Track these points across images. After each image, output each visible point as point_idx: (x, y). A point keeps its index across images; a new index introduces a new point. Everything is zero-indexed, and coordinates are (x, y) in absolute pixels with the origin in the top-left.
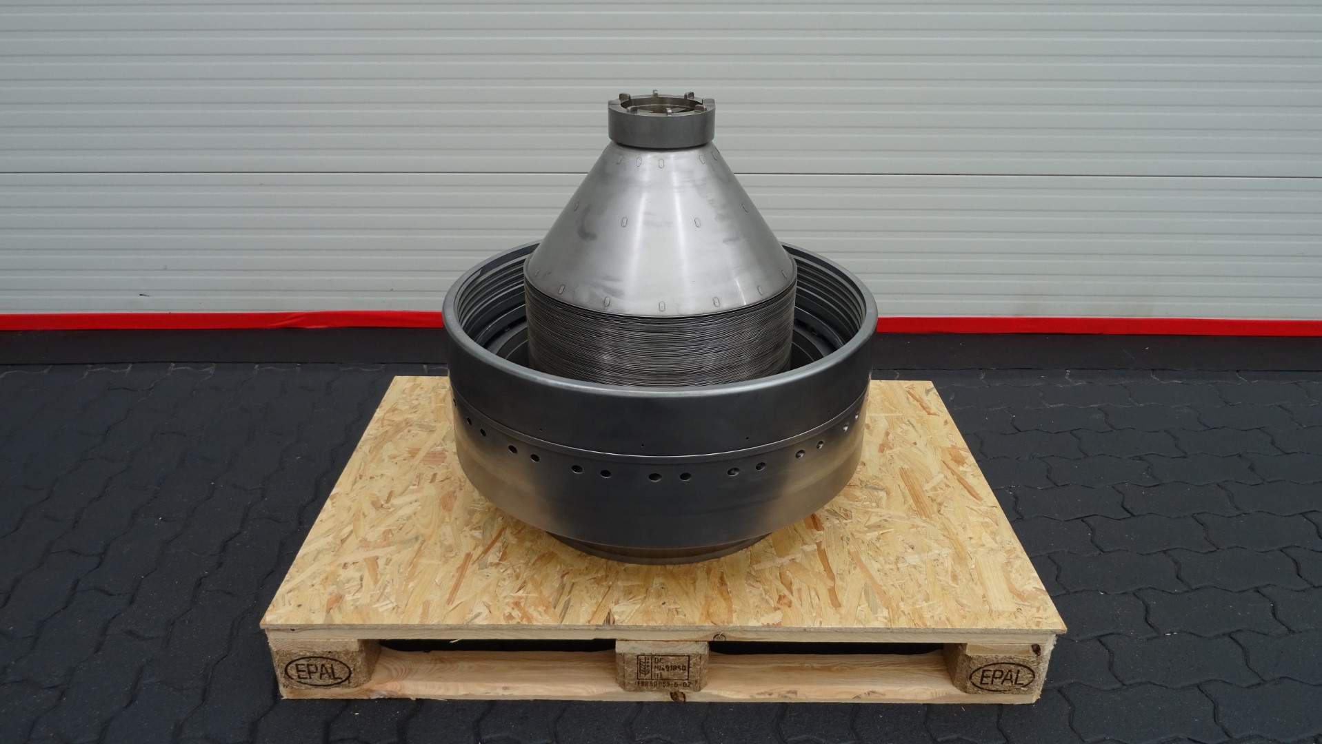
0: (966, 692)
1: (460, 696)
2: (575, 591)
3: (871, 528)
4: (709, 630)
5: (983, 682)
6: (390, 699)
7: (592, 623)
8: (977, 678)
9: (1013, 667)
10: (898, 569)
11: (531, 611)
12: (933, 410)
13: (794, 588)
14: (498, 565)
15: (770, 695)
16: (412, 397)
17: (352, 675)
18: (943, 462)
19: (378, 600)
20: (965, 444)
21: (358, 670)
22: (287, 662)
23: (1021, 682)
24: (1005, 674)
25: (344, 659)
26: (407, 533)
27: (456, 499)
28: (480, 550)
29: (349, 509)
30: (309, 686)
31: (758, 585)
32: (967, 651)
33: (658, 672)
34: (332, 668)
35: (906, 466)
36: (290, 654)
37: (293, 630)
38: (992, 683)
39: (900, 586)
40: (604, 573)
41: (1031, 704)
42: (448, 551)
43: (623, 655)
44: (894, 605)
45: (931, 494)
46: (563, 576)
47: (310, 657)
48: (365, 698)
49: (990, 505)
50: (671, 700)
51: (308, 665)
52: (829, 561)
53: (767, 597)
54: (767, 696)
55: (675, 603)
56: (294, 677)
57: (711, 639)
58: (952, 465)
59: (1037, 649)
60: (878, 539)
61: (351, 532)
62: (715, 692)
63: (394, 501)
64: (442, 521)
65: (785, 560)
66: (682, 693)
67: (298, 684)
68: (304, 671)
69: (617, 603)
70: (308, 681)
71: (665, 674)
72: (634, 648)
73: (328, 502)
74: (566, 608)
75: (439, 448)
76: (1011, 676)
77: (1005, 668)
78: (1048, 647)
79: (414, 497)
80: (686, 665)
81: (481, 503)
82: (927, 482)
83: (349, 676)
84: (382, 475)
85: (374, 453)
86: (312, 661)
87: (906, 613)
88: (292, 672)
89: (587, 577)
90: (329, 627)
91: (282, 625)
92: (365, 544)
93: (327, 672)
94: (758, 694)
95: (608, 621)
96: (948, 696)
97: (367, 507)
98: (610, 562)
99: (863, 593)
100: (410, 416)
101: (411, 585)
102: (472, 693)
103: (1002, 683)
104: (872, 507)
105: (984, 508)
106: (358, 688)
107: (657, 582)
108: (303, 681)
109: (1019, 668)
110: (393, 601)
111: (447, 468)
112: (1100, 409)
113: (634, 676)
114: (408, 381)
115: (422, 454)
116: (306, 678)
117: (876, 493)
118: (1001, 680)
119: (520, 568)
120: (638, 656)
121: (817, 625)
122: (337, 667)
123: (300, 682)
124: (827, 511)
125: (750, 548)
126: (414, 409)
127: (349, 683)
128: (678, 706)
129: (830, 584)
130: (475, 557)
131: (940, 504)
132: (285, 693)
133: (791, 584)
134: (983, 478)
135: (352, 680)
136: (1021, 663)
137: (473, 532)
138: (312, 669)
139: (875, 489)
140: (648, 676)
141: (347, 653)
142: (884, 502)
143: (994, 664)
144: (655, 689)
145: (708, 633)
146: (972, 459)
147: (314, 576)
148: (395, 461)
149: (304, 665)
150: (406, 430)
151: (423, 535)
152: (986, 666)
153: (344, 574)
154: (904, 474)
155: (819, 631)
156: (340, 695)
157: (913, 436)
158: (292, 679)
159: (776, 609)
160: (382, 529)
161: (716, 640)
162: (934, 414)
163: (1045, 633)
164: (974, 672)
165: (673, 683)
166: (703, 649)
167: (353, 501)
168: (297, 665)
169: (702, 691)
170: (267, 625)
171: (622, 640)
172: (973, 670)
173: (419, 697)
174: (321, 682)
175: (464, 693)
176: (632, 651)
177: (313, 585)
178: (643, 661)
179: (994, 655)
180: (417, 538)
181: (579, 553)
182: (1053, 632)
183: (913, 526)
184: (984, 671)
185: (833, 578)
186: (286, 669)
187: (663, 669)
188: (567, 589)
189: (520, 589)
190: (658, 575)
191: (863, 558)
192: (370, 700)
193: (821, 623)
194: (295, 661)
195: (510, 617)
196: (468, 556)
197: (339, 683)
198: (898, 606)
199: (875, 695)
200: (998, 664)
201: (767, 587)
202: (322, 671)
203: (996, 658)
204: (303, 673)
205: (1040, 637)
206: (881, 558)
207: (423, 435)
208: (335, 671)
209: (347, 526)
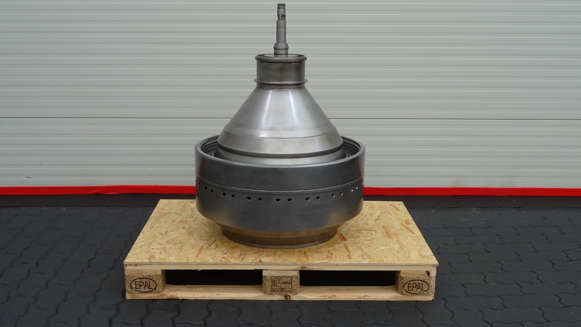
0: (403, 295)
1: (199, 297)
2: (246, 255)
3: (366, 240)
4: (299, 265)
5: (409, 289)
6: (171, 299)
7: (254, 262)
8: (406, 287)
9: (420, 282)
10: (376, 250)
11: (229, 259)
12: (401, 209)
13: (333, 254)
14: (215, 249)
15: (325, 297)
16: (170, 206)
17: (157, 287)
18: (402, 224)
19: (169, 257)
20: (412, 218)
21: (160, 285)
22: (132, 281)
23: (424, 289)
24: (417, 285)
25: (155, 279)
26: (176, 241)
27: (194, 233)
28: (207, 245)
29: (150, 235)
30: (139, 293)
31: (318, 254)
32: (401, 274)
33: (279, 285)
34: (149, 283)
35: (385, 225)
36: (133, 276)
37: (136, 265)
38: (413, 290)
39: (376, 254)
40: (257, 251)
41: (430, 301)
42: (193, 246)
43: (265, 277)
44: (372, 258)
45: (394, 232)
46: (241, 252)
47: (142, 278)
48: (161, 298)
49: (417, 234)
50: (285, 299)
51: (140, 282)
52: (349, 249)
53: (323, 257)
54: (323, 297)
55: (286, 258)
56: (134, 288)
57: (300, 269)
58: (405, 225)
59: (428, 273)
60: (369, 243)
61: (153, 241)
62: (302, 296)
63: (168, 233)
64: (190, 238)
65: (331, 248)
66: (289, 295)
67: (135, 291)
68: (138, 285)
69: (263, 257)
70: (139, 290)
71: (282, 286)
72: (270, 273)
73: (141, 234)
74: (243, 259)
75: (184, 220)
76: (420, 286)
77: (417, 282)
78: (433, 273)
79: (177, 232)
80: (291, 282)
81: (205, 234)
82: (393, 229)
83: (156, 288)
84: (162, 227)
85: (157, 221)
86: (142, 280)
87: (377, 260)
88: (133, 285)
89: (251, 252)
90: (150, 264)
91: (132, 263)
92: (160, 244)
93: (147, 285)
94: (320, 297)
95: (260, 261)
96: (396, 297)
97: (157, 235)
98: (260, 249)
99: (361, 256)
100: (170, 211)
101: (180, 253)
102: (204, 296)
103: (417, 290)
104: (369, 235)
105: (415, 236)
106: (158, 294)
107: (279, 253)
108: (137, 290)
109: (423, 282)
110: (175, 257)
111: (189, 225)
112: (485, 221)
113: (270, 287)
114: (167, 201)
115: (177, 221)
116: (138, 288)
117: (371, 232)
118: (416, 288)
119: (224, 250)
120: (271, 277)
121: (341, 262)
122: (152, 283)
123: (135, 290)
124: (350, 236)
125: (317, 245)
126: (172, 209)
127: (156, 291)
128: (287, 302)
129: (348, 253)
130: (205, 247)
131: (397, 235)
132: (128, 296)
133: (333, 253)
134: (417, 228)
135: (157, 289)
136: (423, 280)
137: (203, 241)
138: (142, 284)
139: (371, 231)
140: (276, 287)
141: (156, 275)
142: (374, 234)
143: (412, 280)
144: (278, 293)
145: (299, 266)
146: (414, 223)
147: (141, 251)
148: (166, 223)
149: (138, 282)
150: (169, 215)
151: (183, 242)
152: (409, 281)
153: (153, 251)
154: (383, 227)
155: (342, 265)
156: (151, 297)
157: (390, 216)
158: (133, 289)
159: (325, 259)
160: (166, 240)
161: (302, 269)
162: (401, 211)
163: (430, 266)
164: (405, 284)
165: (285, 290)
166: (297, 274)
167: (152, 233)
168: (136, 282)
169: (298, 295)
170: (126, 262)
171: (265, 270)
172: (404, 283)
173: (183, 298)
174: (144, 290)
175: (201, 296)
176: (269, 275)
177: (142, 254)
178: (274, 280)
179: (412, 276)
180: (180, 243)
181: (247, 246)
182: (434, 266)
183: (385, 240)
184: (409, 284)
185: (350, 252)
186: (131, 284)
187: (281, 284)
188: (243, 254)
189: (224, 254)
190: (279, 252)
191: (363, 248)
192: (163, 299)
193: (343, 262)
194: (135, 280)
195: (221, 260)
196: (202, 247)
197: (151, 291)
198: (374, 259)
199: (367, 297)
200: (414, 280)
201: (323, 254)
202: (145, 285)
203: (413, 278)
204: (137, 286)
205: (429, 267)
206: (370, 248)
207: (177, 216)
208: (151, 285)
209: (151, 239)
